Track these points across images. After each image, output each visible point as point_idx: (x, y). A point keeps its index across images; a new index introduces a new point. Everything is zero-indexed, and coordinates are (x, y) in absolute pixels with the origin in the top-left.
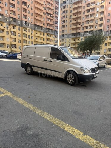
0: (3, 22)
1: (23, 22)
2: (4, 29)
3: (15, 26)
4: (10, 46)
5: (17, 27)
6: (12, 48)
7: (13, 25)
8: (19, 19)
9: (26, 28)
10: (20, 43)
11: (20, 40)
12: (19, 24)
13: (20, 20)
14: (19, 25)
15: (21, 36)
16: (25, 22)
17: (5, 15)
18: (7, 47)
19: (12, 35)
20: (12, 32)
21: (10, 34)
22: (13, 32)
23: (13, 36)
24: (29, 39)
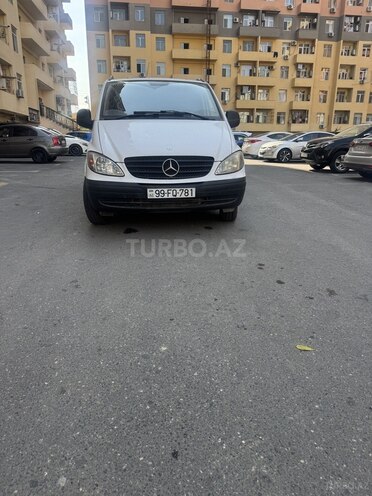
0: (275, 38)
1: (347, 20)
2: (273, 60)
3: (313, 41)
4: (286, 117)
5: (320, 45)
6: (294, 122)
7: (305, 40)
8: (332, 12)
9: (355, 44)
10: (325, 101)
11: (326, 92)
12: (331, 31)
13: (337, 15)
14: (330, 37)
15: (330, 77)
16: (356, 17)
17: (284, 12)
18: (278, 121)
19: (298, 77)
20: (300, 67)
21: (292, 73)
22: (304, 65)
23: (302, 82)
24: (362, 83)
